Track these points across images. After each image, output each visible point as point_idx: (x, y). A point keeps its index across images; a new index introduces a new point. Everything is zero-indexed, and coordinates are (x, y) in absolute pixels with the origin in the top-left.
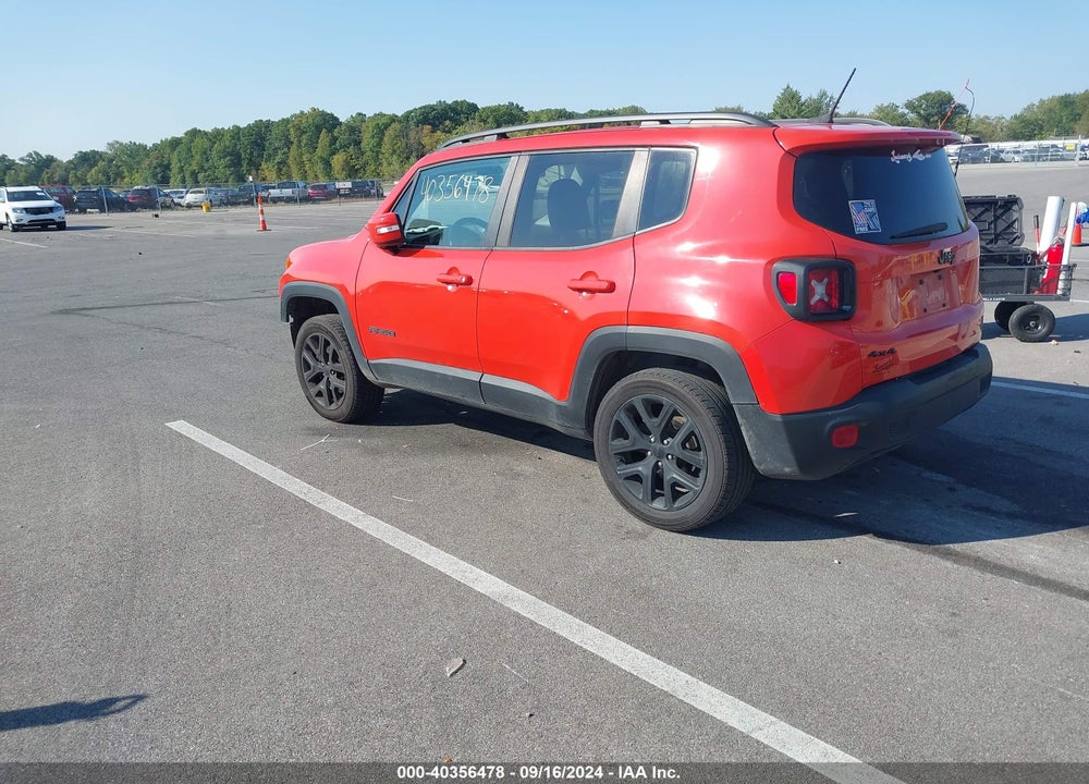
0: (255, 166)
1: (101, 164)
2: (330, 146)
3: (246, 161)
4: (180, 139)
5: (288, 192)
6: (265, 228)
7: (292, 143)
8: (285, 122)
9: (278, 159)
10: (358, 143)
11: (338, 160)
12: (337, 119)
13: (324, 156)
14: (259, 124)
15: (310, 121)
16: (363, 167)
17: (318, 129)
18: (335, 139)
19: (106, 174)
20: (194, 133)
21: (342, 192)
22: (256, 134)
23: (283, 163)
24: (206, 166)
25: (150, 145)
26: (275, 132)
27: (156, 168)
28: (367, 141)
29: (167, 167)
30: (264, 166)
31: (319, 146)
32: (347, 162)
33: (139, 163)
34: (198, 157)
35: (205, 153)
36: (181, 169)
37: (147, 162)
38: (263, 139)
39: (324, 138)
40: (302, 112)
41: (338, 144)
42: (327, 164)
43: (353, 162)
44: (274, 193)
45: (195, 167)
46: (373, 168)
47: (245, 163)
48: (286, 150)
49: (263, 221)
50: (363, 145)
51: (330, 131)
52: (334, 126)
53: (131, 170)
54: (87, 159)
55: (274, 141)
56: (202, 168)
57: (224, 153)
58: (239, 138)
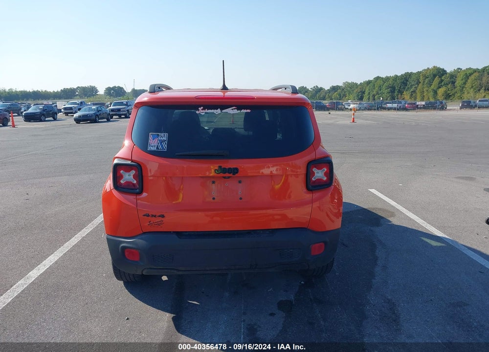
0: (401, 92)
1: (339, 91)
2: (439, 84)
3: (397, 91)
4: (371, 81)
5: (395, 105)
6: (353, 121)
7: (420, 83)
8: (419, 73)
9: (412, 90)
10: (453, 83)
11: (441, 91)
12: (445, 71)
13: (435, 89)
14: (407, 74)
15: (431, 72)
16: (454, 95)
17: (435, 76)
18: (442, 81)
19: (340, 95)
20: (378, 78)
21: (419, 106)
22: (405, 79)
23: (414, 92)
24: (380, 92)
25: (359, 83)
26: (413, 77)
27: (359, 93)
28: (459, 82)
29: (364, 93)
30: (404, 93)
31: (433, 84)
32: (446, 92)
33: (353, 91)
34: (377, 88)
35: (380, 87)
36: (369, 93)
37: (356, 90)
38: (407, 81)
39: (437, 80)
40: (428, 68)
41: (443, 83)
42: (435, 92)
43: (449, 92)
44: (389, 105)
45: (375, 93)
46: (459, 95)
47: (396, 92)
48: (416, 86)
49: (354, 118)
50: (456, 84)
51: (440, 77)
52: (443, 75)
53: (350, 93)
54: (334, 89)
55: (412, 81)
56: (378, 93)
57: (388, 87)
58: (396, 81)
